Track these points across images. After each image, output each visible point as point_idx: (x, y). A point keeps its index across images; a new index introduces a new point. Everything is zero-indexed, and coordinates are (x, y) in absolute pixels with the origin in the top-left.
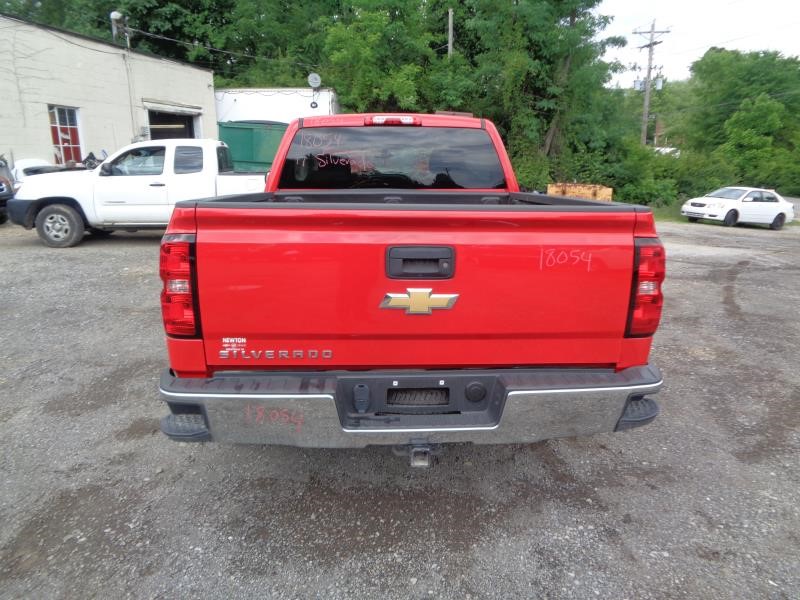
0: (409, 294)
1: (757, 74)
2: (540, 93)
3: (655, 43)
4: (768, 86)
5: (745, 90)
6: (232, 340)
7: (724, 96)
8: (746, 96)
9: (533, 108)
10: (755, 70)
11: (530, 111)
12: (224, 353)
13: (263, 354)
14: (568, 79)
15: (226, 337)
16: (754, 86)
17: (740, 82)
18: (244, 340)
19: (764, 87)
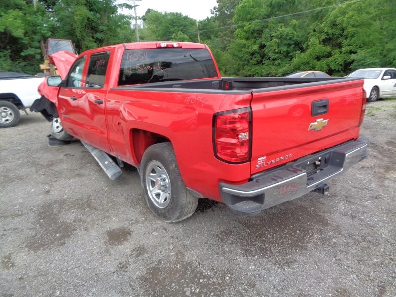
0: (317, 122)
1: (176, 23)
2: (94, 29)
3: (136, 6)
4: (181, 28)
5: (172, 30)
6: (261, 159)
7: (164, 32)
8: (173, 32)
9: (93, 37)
10: (174, 21)
11: (91, 39)
12: (258, 166)
13: (271, 162)
14: (109, 22)
15: (259, 158)
16: (175, 28)
17: (170, 26)
18: (265, 158)
19: (179, 29)
